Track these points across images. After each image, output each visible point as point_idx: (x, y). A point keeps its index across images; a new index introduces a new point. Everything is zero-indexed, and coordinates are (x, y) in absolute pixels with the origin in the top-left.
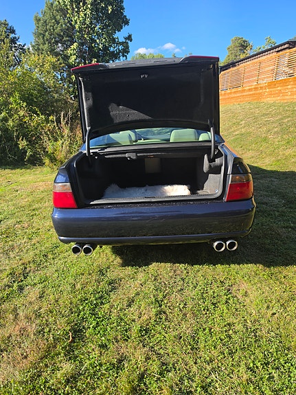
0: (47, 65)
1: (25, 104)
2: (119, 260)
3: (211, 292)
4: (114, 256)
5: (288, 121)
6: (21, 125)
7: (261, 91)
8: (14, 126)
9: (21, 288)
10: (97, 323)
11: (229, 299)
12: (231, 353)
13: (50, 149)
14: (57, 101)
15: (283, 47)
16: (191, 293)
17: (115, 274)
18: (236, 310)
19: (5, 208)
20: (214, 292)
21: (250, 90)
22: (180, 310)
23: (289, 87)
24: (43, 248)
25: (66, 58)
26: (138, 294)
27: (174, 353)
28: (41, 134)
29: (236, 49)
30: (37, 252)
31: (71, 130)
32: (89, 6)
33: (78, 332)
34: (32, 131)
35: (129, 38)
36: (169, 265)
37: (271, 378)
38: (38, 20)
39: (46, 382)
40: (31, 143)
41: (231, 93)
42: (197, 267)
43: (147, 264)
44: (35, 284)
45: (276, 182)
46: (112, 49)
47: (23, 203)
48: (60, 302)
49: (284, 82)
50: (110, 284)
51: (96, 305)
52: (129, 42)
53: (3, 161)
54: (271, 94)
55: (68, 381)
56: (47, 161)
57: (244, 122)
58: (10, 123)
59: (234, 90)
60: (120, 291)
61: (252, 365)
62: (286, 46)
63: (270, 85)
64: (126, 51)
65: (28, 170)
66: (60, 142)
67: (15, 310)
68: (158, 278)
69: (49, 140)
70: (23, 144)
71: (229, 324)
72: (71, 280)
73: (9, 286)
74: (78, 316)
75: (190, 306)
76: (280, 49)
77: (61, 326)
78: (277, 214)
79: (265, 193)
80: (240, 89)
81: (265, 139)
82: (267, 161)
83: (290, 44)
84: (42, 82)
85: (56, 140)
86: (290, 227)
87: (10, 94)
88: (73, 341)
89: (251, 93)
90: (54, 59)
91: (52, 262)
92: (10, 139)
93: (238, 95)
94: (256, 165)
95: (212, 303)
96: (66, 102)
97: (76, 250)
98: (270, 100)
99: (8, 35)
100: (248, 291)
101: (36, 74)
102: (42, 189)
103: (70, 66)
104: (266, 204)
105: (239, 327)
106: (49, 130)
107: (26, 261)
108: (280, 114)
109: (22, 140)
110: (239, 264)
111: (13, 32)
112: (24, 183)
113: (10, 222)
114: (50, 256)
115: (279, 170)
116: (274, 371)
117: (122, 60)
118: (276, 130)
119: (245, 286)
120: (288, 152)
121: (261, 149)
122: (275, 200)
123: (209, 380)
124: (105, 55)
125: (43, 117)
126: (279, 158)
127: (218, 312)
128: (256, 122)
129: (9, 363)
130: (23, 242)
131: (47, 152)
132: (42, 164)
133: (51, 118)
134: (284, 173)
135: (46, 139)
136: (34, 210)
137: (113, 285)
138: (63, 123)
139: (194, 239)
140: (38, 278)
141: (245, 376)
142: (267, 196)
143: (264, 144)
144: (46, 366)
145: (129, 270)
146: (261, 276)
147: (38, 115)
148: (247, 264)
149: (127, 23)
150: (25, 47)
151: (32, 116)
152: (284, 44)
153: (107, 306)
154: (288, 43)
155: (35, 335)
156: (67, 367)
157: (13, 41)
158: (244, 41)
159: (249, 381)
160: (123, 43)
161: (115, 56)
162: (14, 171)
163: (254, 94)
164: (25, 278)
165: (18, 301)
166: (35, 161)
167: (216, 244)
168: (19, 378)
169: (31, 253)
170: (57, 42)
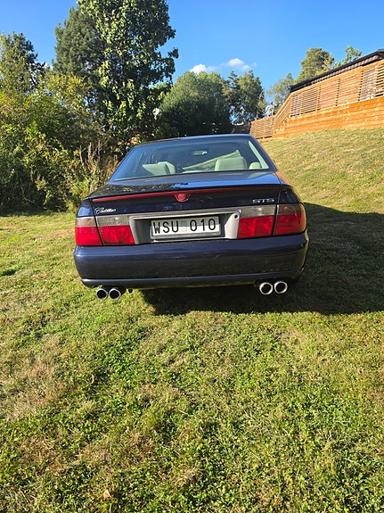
0: (71, 87)
1: (44, 135)
2: (151, 308)
3: (255, 340)
4: (146, 305)
5: (373, 152)
6: (40, 162)
7: (341, 116)
8: (30, 163)
9: (39, 336)
10: (123, 368)
11: (276, 346)
12: (269, 395)
13: (74, 190)
14: (83, 132)
15: (370, 60)
16: (231, 340)
17: (147, 322)
18: (282, 356)
19: (20, 257)
20: (259, 340)
21: (327, 114)
22: (218, 356)
23: (376, 109)
24: (64, 297)
25: (97, 79)
26: (171, 341)
27: (205, 395)
28: (64, 172)
29: (312, 63)
30: (58, 301)
31: (101, 166)
32: (124, 14)
33: (101, 376)
34: (52, 169)
35: (175, 53)
36: (210, 313)
37: (309, 417)
38: (60, 33)
39: (65, 417)
40: (51, 183)
41: (303, 119)
42: (242, 315)
43: (184, 313)
44: (54, 332)
45: (353, 225)
46: (152, 67)
47: (41, 252)
48: (83, 348)
49: (370, 104)
50: (140, 331)
51: (123, 351)
52: (174, 59)
53: (17, 206)
54: (353, 119)
55: (88, 417)
56: (70, 205)
57: (317, 154)
58: (26, 159)
59: (306, 115)
60: (151, 339)
61: (290, 405)
62: (374, 58)
63: (353, 108)
64: (170, 69)
65: (48, 217)
66: (86, 182)
67: (32, 355)
68: (195, 326)
69: (74, 179)
70: (41, 184)
71: (271, 369)
72: (96, 327)
73: (25, 334)
74: (102, 360)
75: (229, 352)
76: (366, 61)
77: (84, 370)
78: (348, 260)
79: (337, 238)
80: (314, 114)
81: (343, 175)
82: (344, 201)
83: (379, 55)
84: (64, 109)
85: (82, 179)
86: (363, 275)
87: (26, 124)
88: (96, 383)
89: (329, 118)
90: (78, 81)
91: (75, 311)
92: (26, 179)
93: (313, 121)
94: (329, 206)
95: (256, 350)
96: (95, 134)
97: (101, 295)
98: (352, 127)
99: (24, 52)
100: (299, 339)
101: (58, 98)
102: (64, 237)
103: (100, 89)
104: (337, 250)
105: (282, 372)
106: (73, 167)
107: (45, 309)
108: (363, 143)
109: (41, 179)
110: (292, 312)
111: (30, 48)
112: (43, 230)
113: (26, 272)
114: (72, 305)
115: (359, 211)
116: (314, 411)
117: (165, 81)
118: (357, 163)
119: (295, 334)
120: (370, 191)
121: (338, 186)
122: (349, 246)
123: (241, 418)
124: (143, 75)
125: (66, 151)
126: (360, 197)
127: (260, 357)
128: (333, 154)
129: (26, 402)
130: (41, 291)
131: (71, 194)
132: (64, 209)
133: (75, 153)
134: (364, 215)
135: (69, 178)
136: (54, 259)
137: (144, 333)
138: (90, 158)
139: (238, 280)
140: (58, 326)
141: (281, 414)
142: (339, 241)
143: (341, 181)
144: (66, 404)
145: (163, 319)
146: (316, 324)
147: (60, 149)
148: (302, 312)
149: (172, 34)
150: (45, 67)
151: (52, 150)
152: (372, 56)
153: (136, 352)
154: (376, 54)
155: (53, 377)
156: (88, 405)
157: (30, 59)
158: (324, 54)
159: (285, 419)
160: (167, 59)
161: (156, 76)
162: (30, 218)
163: (332, 120)
164: (44, 326)
165: (35, 348)
166: (57, 206)
167: (262, 286)
168: (35, 413)
169: (51, 302)
170: (83, 60)
